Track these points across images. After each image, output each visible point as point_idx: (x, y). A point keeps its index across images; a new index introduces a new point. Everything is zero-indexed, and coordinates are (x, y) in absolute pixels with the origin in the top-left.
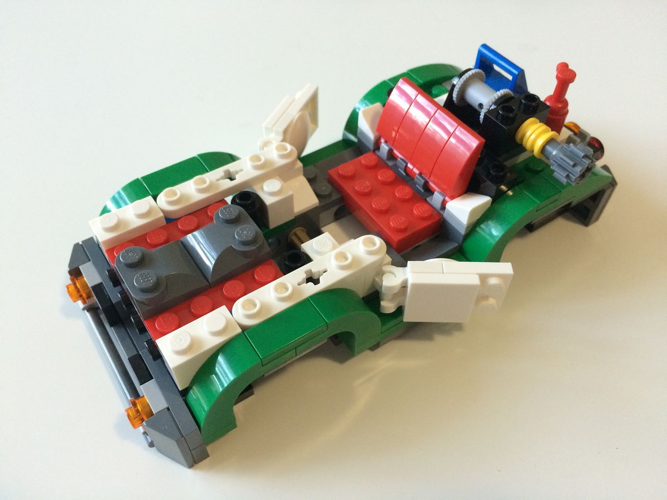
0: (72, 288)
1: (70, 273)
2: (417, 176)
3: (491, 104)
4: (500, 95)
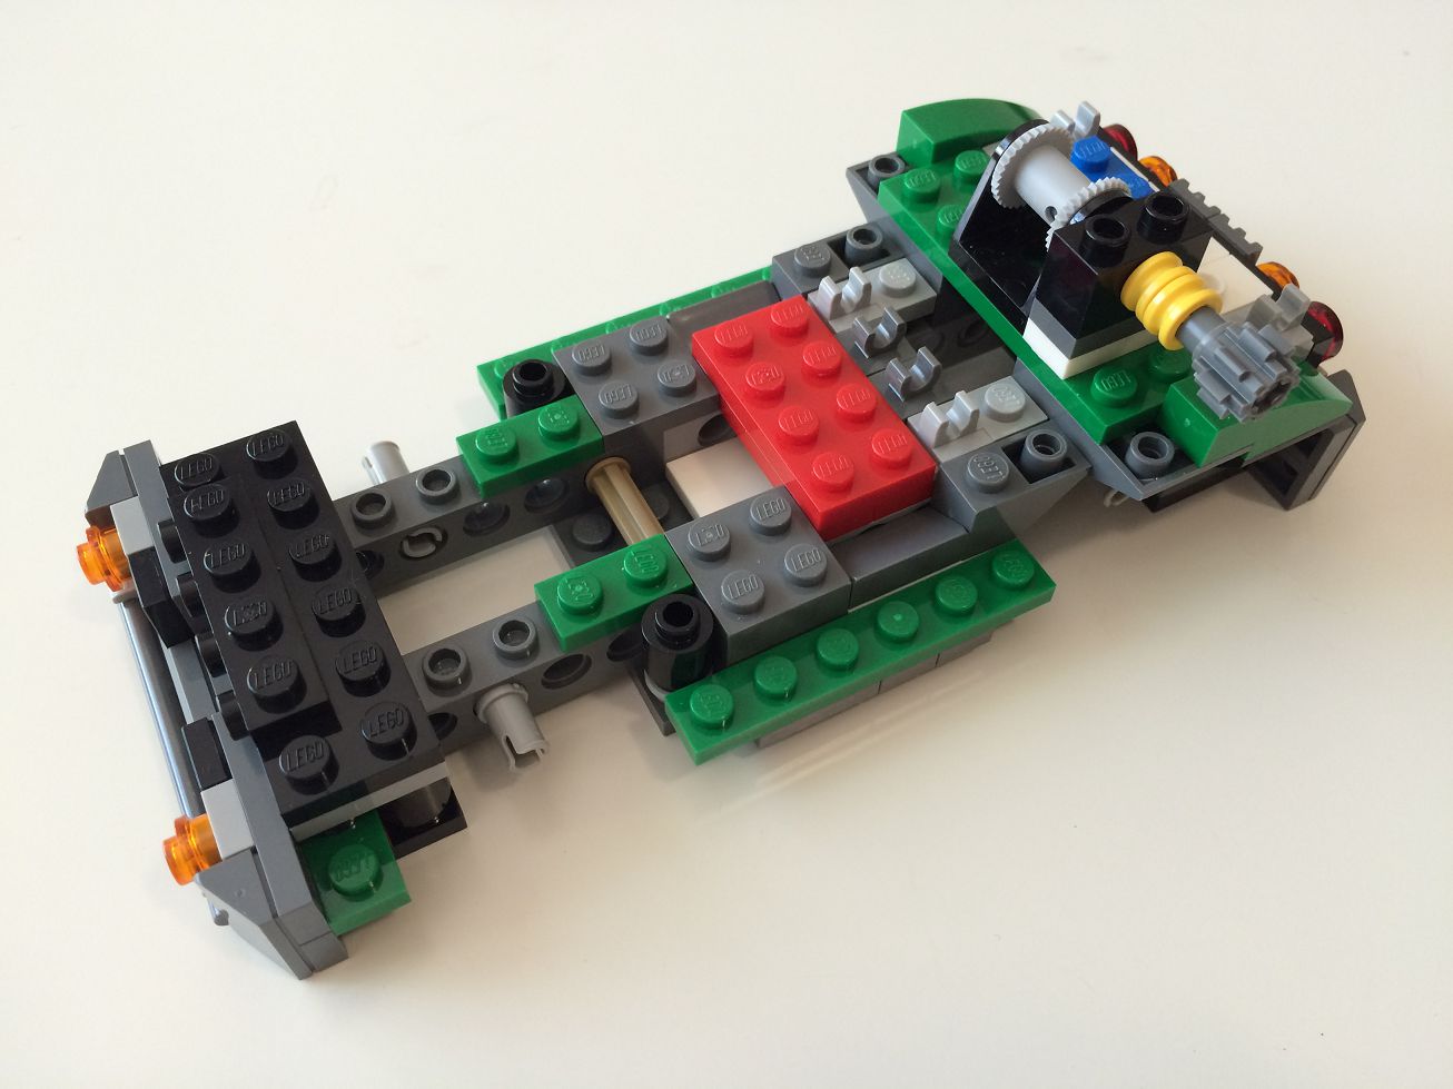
0: (89, 555)
1: (90, 517)
3: (1073, 211)
4: (1095, 192)
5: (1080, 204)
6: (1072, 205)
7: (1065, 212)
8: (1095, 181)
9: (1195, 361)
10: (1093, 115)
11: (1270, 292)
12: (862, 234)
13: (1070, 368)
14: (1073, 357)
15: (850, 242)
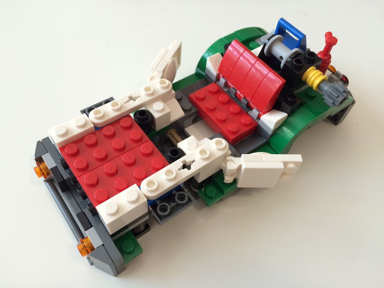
0: (38, 169)
1: (36, 160)
2: (243, 99)
4: (293, 52)
5: (290, 56)
7: (286, 58)
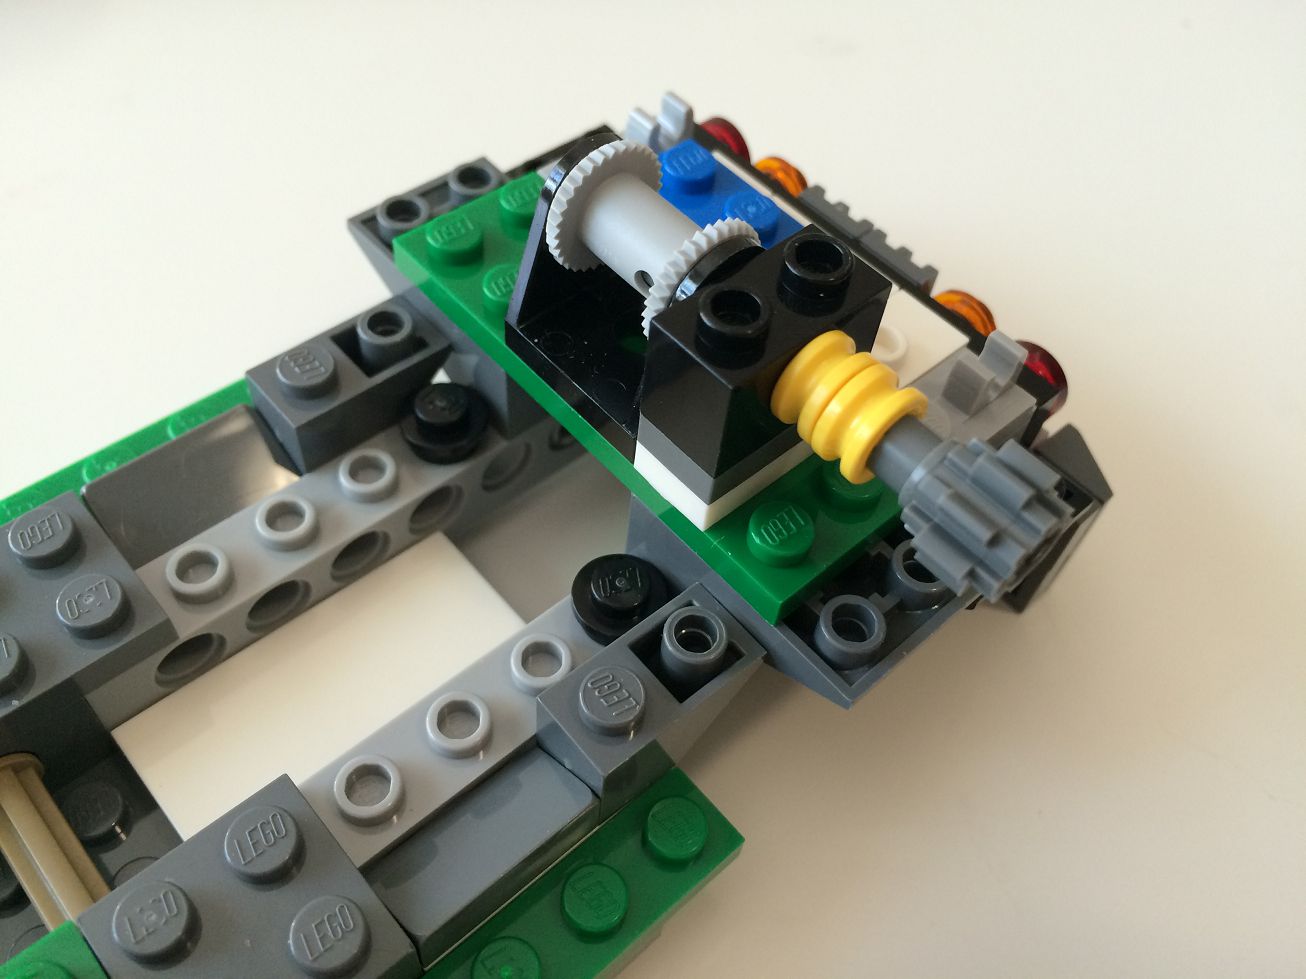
3: (675, 281)
4: (704, 245)
5: (684, 268)
6: (672, 270)
7: (664, 283)
8: (703, 228)
9: (906, 510)
10: (683, 110)
11: (963, 339)
12: (381, 320)
13: (710, 514)
14: (713, 498)
15: (365, 335)
